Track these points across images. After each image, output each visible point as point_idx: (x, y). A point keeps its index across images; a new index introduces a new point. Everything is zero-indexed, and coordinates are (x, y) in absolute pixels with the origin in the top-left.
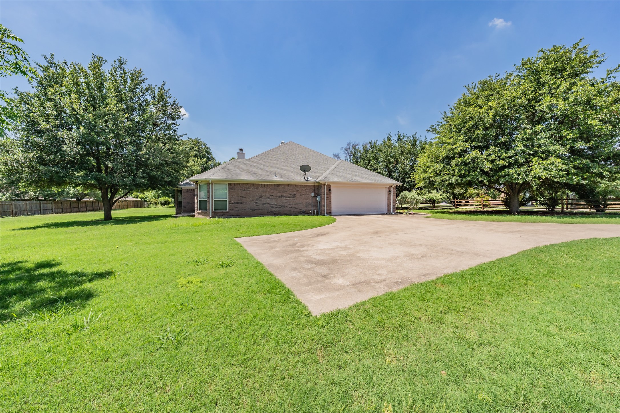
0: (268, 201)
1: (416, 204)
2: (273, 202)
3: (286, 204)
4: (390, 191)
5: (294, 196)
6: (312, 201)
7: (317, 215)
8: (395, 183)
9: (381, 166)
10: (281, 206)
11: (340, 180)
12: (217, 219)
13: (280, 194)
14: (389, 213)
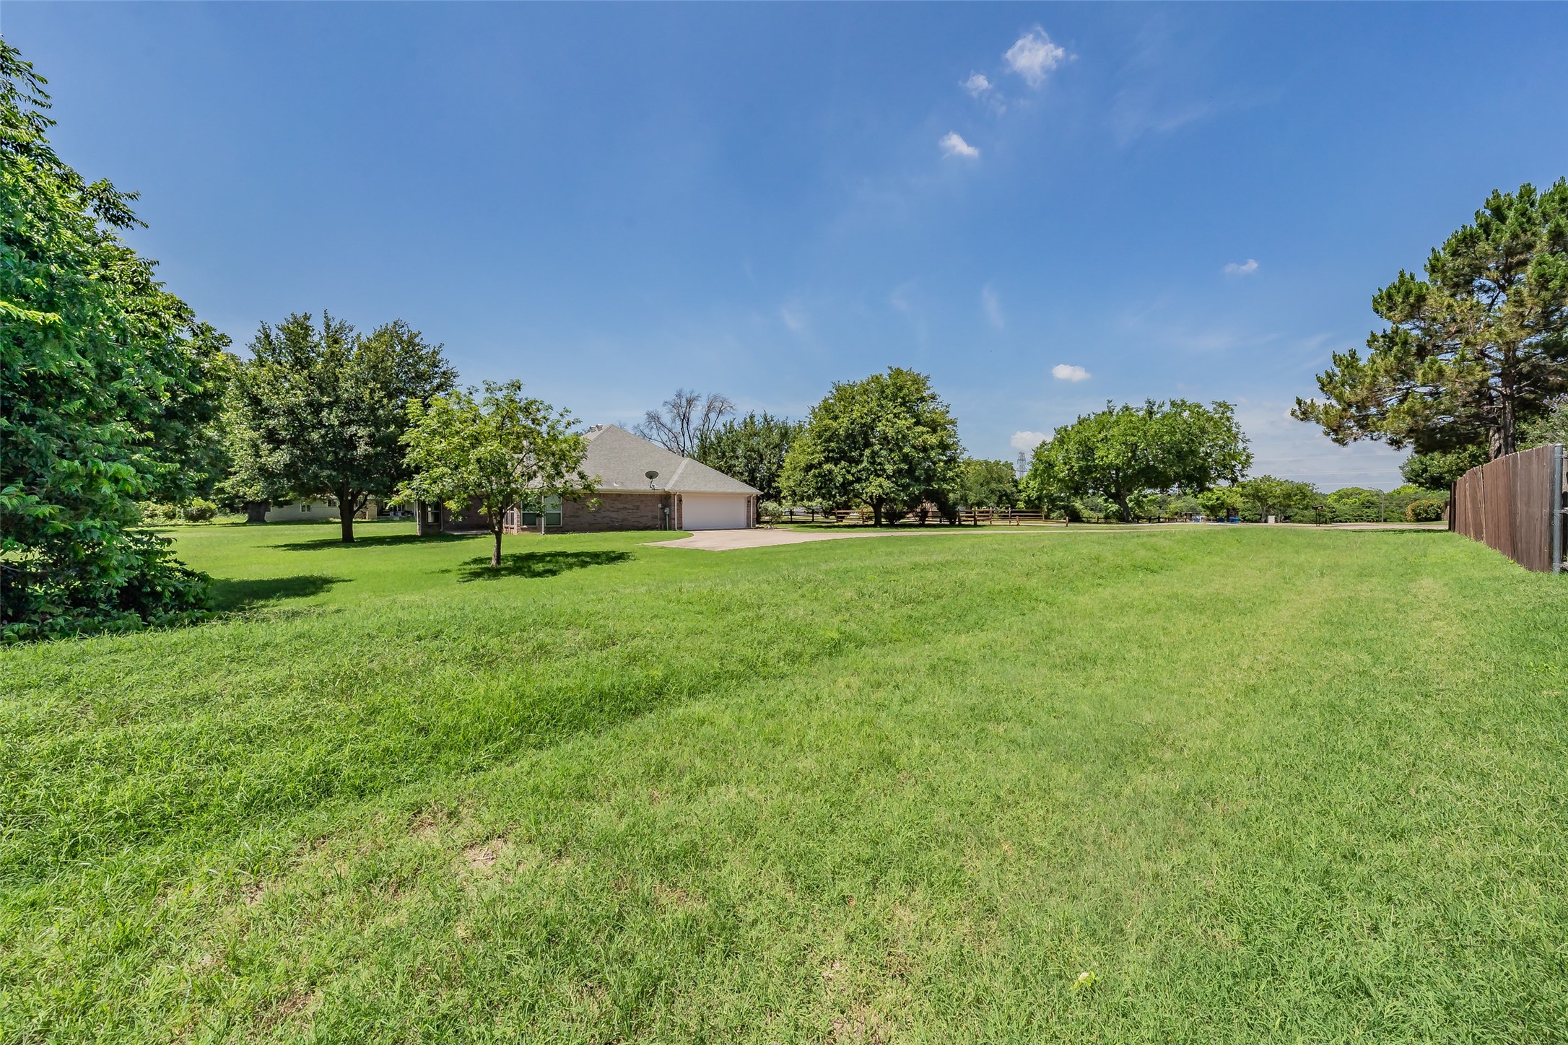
0: (608, 513)
1: (779, 517)
2: (614, 515)
3: (629, 518)
4: (749, 502)
5: (638, 508)
6: (659, 514)
7: (665, 529)
8: (755, 492)
9: (740, 465)
10: (624, 520)
11: (693, 489)
12: (549, 536)
13: (622, 506)
14: (748, 527)
